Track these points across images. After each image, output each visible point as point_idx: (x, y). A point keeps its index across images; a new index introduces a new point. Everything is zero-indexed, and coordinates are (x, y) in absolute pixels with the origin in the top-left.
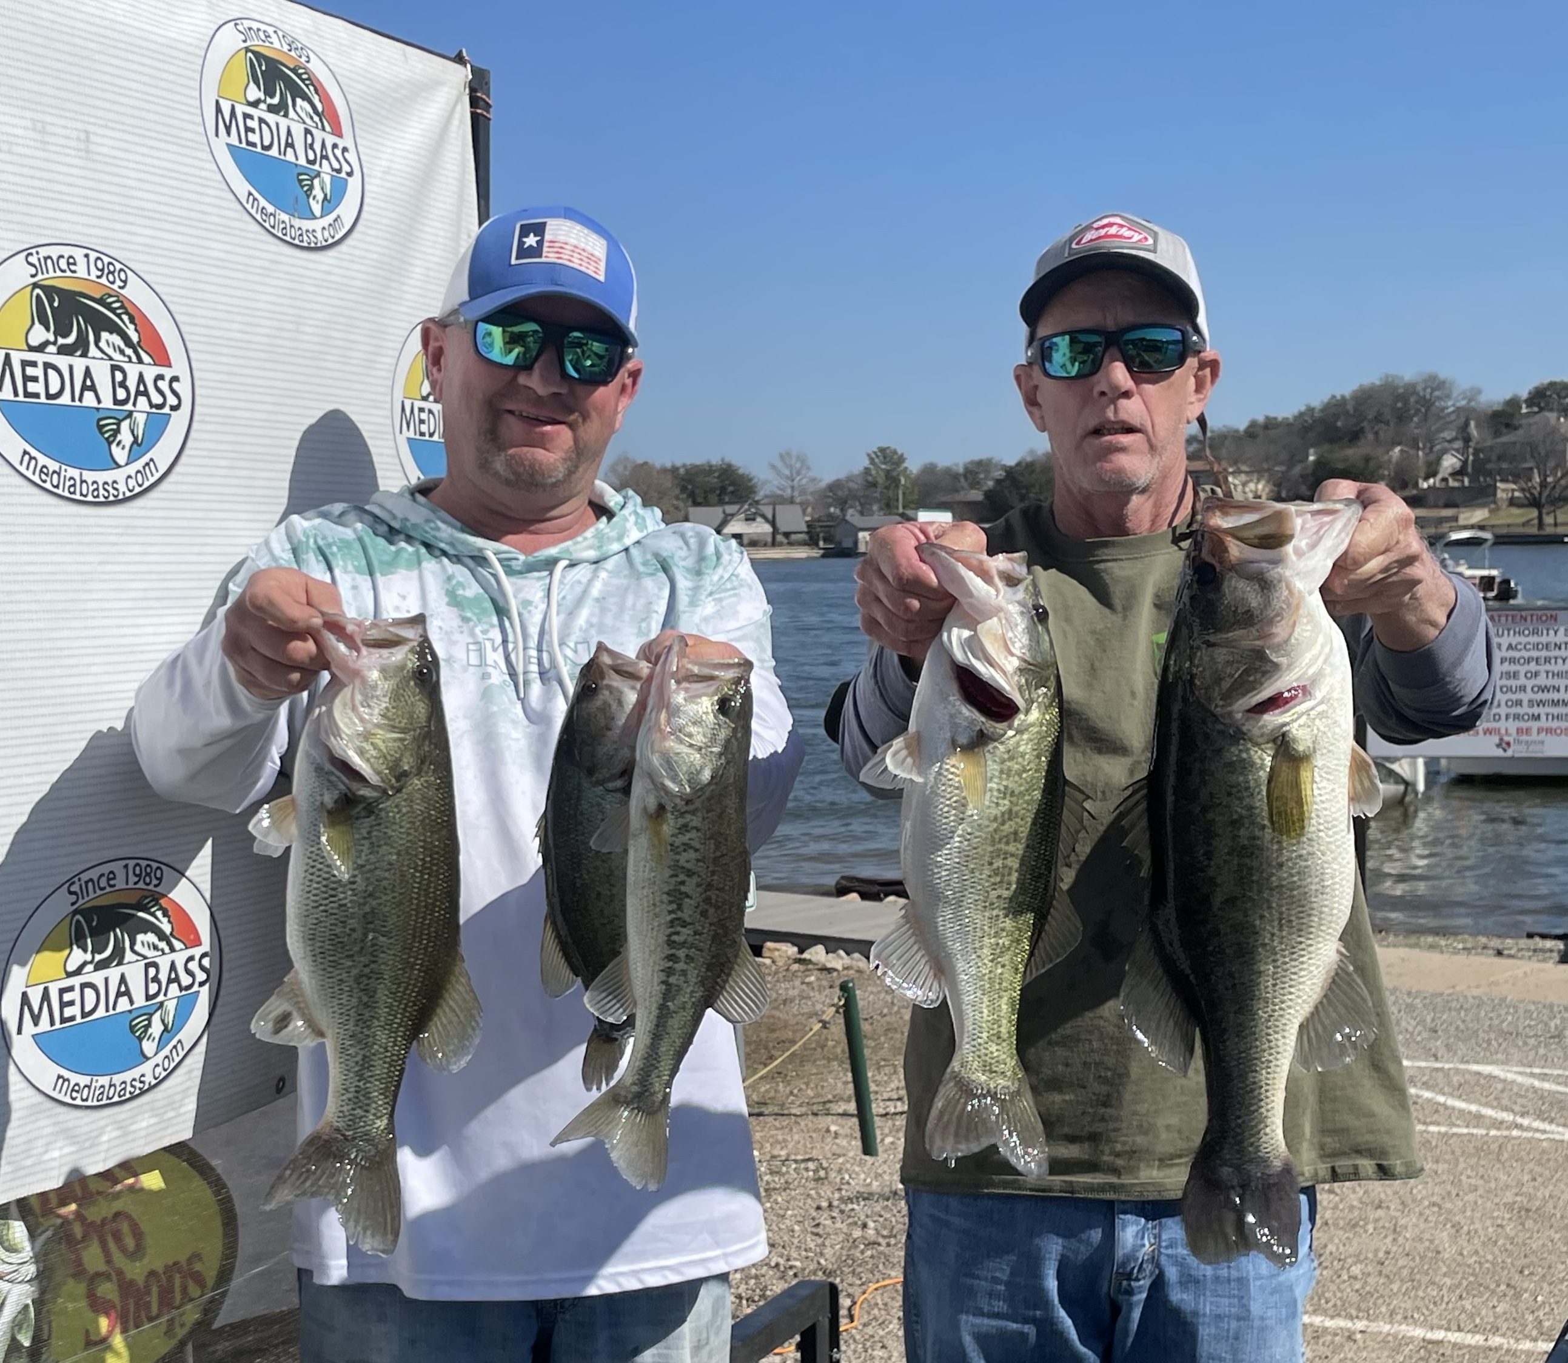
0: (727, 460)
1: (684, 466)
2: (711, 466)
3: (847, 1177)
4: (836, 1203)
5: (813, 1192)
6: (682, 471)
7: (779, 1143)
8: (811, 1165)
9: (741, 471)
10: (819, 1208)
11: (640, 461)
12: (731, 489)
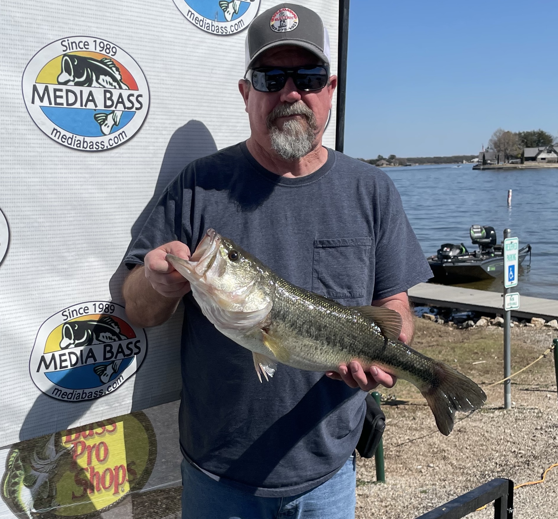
0: (541, 130)
1: (524, 132)
2: (534, 132)
3: (550, 417)
4: (544, 428)
5: (535, 422)
6: (523, 134)
7: (524, 399)
8: (536, 411)
9: (546, 134)
10: (536, 429)
11: (506, 131)
12: (542, 141)
